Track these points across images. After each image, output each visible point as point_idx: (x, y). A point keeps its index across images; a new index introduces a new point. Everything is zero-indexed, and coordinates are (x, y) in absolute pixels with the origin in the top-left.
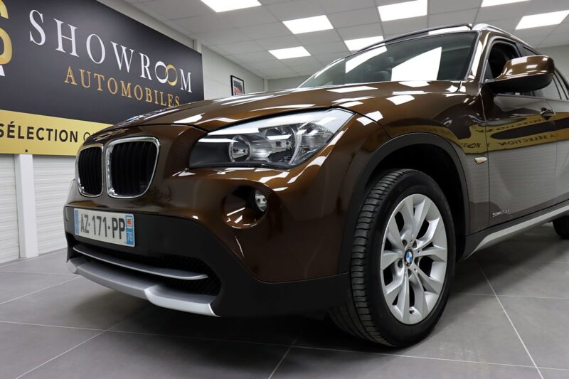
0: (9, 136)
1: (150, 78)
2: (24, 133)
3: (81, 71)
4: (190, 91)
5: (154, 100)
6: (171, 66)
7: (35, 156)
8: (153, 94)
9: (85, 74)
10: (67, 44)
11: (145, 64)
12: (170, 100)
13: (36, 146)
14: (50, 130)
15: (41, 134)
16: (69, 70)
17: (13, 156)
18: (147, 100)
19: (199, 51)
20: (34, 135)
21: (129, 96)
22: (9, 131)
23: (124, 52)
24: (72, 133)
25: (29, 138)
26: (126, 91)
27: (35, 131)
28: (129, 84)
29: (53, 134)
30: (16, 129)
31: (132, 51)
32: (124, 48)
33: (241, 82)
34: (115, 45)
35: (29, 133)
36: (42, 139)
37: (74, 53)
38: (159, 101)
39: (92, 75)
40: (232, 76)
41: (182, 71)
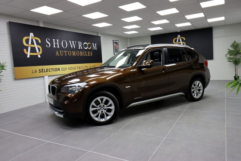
0: (42, 72)
1: (82, 48)
2: (46, 71)
3: (60, 51)
4: (96, 49)
5: (83, 54)
6: (89, 43)
7: (48, 76)
8: (83, 53)
9: (62, 52)
10: (56, 45)
11: (80, 44)
12: (89, 54)
13: (49, 73)
14: (52, 69)
15: (50, 70)
16: (57, 52)
17: (43, 77)
18: (81, 55)
20: (48, 71)
21: (75, 55)
22: (42, 71)
23: (73, 43)
24: (58, 69)
25: (47, 72)
26: (74, 54)
27: (48, 70)
28: (75, 52)
29: (53, 70)
30: (44, 70)
31: (76, 42)
32: (73, 42)
33: (117, 42)
34: (70, 41)
35: (47, 70)
36: (50, 71)
37: (58, 47)
38: (85, 54)
39: (63, 52)
40: (113, 40)
41: (93, 44)
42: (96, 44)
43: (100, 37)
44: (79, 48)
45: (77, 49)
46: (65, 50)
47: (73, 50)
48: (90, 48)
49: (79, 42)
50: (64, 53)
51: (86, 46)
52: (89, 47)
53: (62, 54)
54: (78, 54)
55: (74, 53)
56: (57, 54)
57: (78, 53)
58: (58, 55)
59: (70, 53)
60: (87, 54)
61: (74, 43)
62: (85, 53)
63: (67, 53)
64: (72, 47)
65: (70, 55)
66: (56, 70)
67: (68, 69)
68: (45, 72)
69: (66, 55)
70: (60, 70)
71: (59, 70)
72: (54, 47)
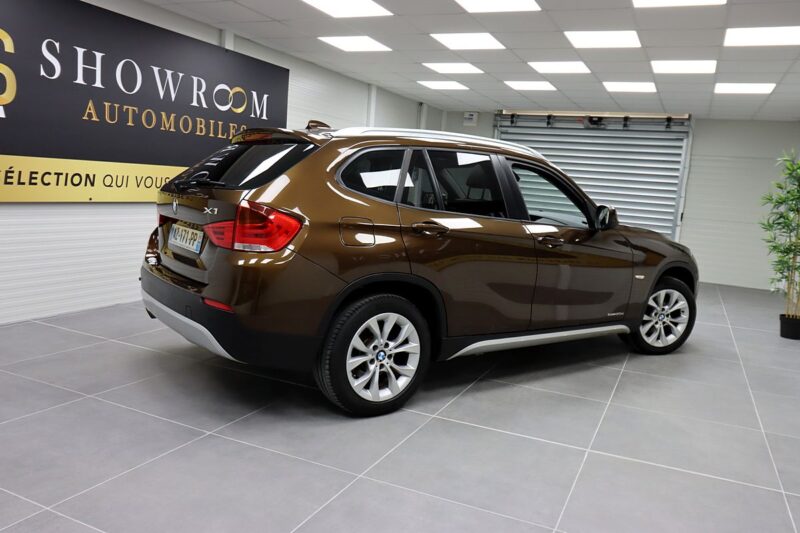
42: (265, 96)
43: (288, 70)
44: (195, 103)
45: (182, 106)
46: (131, 100)
47: (166, 105)
48: (240, 110)
49: (195, 79)
50: (124, 116)
51: (223, 97)
52: (238, 106)
53: (112, 119)
54: (186, 126)
55: (168, 118)
56: (90, 115)
57: (186, 121)
58: (95, 119)
59: (149, 116)
60: (226, 130)
61: (175, 77)
62: (216, 125)
63: (137, 118)
64: (162, 93)
65: (149, 124)
66: (76, 180)
67: (132, 182)
68: (19, 183)
69: (130, 124)
70: (98, 181)
71: (92, 184)
72: (80, 80)
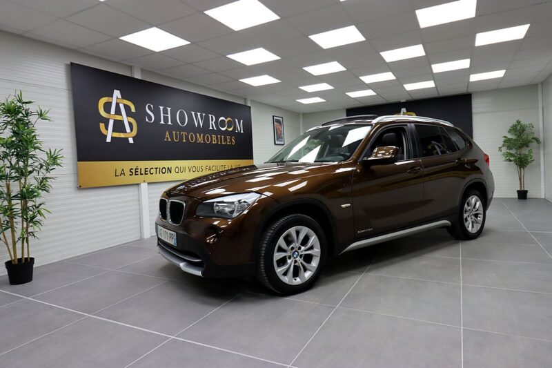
0: (136, 174)
1: (215, 129)
2: (143, 172)
3: (174, 132)
4: (242, 132)
5: (218, 142)
6: (229, 119)
7: (148, 183)
8: (217, 138)
9: (176, 134)
10: (166, 119)
11: (212, 120)
12: (228, 140)
13: (150, 178)
14: (156, 168)
15: (152, 171)
16: (167, 133)
17: (138, 185)
18: (213, 143)
19: (249, 105)
20: (148, 172)
21: (202, 142)
22: (136, 172)
23: (199, 116)
24: (168, 168)
25: (145, 174)
26: (200, 139)
27: (148, 170)
28: (202, 135)
29: (158, 170)
30: (139, 170)
31: (204, 115)
32: (199, 114)
33: (281, 119)
34: (193, 113)
35: (146, 171)
36: (153, 174)
37: (170, 123)
38: (221, 142)
39: (180, 134)
40: (273, 116)
41: (237, 120)
42: (242, 121)
43: (250, 107)
44: (211, 128)
46: (183, 129)
47: (199, 130)
48: (231, 129)
49: (210, 116)
50: (181, 137)
51: (223, 124)
52: (228, 127)
53: (177, 139)
54: (208, 140)
55: (200, 136)
56: (167, 138)
57: (208, 137)
58: (169, 140)
59: (192, 136)
60: (225, 140)
61: (201, 116)
62: (221, 138)
63: (187, 137)
64: (196, 125)
65: (192, 140)
66: (164, 170)
67: (187, 170)
68: (141, 174)
69: (184, 141)
70: (173, 171)
71: (171, 172)
72: (162, 122)
